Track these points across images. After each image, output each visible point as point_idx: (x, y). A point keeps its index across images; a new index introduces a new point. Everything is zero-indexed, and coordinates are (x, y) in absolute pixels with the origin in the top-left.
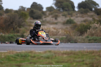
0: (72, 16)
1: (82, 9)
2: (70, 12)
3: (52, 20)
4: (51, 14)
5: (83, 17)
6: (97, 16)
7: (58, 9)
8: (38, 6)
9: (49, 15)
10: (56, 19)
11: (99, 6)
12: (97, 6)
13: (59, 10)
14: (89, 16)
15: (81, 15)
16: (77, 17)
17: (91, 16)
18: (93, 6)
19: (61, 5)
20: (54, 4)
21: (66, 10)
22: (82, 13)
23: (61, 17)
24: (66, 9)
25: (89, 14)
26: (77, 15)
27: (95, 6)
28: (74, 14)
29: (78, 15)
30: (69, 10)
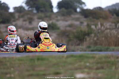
0: (50, 20)
1: (63, 9)
2: (48, 14)
3: (25, 24)
4: (22, 16)
5: (66, 21)
6: (85, 19)
7: (30, 9)
8: (3, 5)
9: (19, 17)
10: (30, 23)
11: (85, 6)
12: (83, 6)
13: (32, 11)
14: (73, 19)
15: (63, 18)
16: (58, 20)
17: (77, 19)
18: (78, 5)
19: (34, 4)
20: (25, 2)
21: (42, 11)
22: (63, 15)
23: (36, 20)
24: (42, 9)
25: (73, 16)
26: (57, 17)
27: (80, 6)
28: (53, 16)
29: (59, 18)
30: (46, 11)
